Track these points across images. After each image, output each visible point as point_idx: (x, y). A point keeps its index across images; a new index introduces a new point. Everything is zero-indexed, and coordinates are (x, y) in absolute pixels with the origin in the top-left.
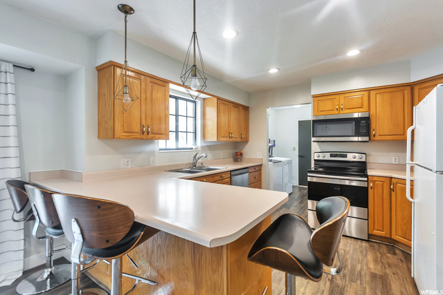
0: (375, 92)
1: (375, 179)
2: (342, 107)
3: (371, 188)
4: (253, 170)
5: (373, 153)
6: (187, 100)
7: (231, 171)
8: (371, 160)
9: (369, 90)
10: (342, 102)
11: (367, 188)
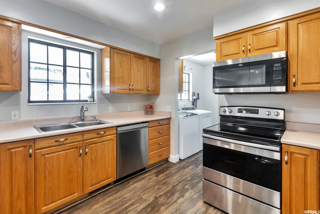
0: (297, 21)
1: (292, 149)
2: (249, 47)
3: (287, 163)
4: (154, 124)
5: (294, 109)
6: (80, 51)
7: (117, 127)
8: (292, 117)
9: (287, 20)
10: (250, 41)
11: (281, 161)
